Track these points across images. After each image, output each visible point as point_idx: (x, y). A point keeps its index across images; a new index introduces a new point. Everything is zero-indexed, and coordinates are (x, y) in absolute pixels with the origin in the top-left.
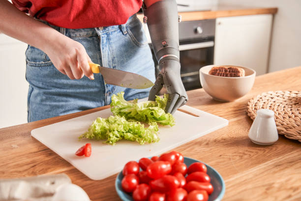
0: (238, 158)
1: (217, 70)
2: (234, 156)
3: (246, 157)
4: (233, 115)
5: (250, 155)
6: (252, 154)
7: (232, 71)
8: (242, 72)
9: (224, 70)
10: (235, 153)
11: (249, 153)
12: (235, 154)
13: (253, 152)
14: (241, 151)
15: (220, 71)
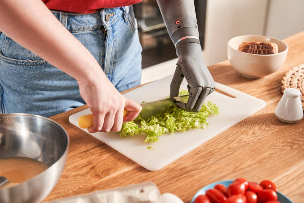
0: (288, 148)
1: (249, 46)
2: (284, 146)
3: (295, 146)
4: (268, 96)
5: (299, 144)
6: (301, 143)
7: (265, 47)
8: (275, 47)
9: (256, 46)
10: (284, 142)
11: (298, 142)
12: (284, 144)
13: (301, 141)
14: (289, 141)
15: (252, 47)
